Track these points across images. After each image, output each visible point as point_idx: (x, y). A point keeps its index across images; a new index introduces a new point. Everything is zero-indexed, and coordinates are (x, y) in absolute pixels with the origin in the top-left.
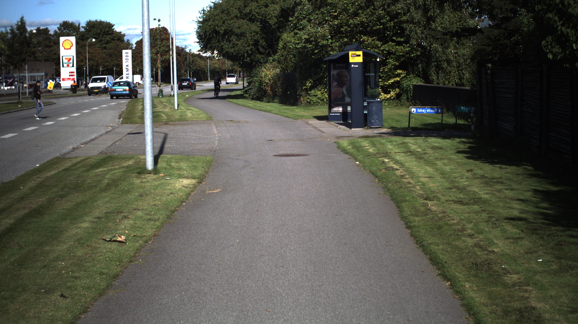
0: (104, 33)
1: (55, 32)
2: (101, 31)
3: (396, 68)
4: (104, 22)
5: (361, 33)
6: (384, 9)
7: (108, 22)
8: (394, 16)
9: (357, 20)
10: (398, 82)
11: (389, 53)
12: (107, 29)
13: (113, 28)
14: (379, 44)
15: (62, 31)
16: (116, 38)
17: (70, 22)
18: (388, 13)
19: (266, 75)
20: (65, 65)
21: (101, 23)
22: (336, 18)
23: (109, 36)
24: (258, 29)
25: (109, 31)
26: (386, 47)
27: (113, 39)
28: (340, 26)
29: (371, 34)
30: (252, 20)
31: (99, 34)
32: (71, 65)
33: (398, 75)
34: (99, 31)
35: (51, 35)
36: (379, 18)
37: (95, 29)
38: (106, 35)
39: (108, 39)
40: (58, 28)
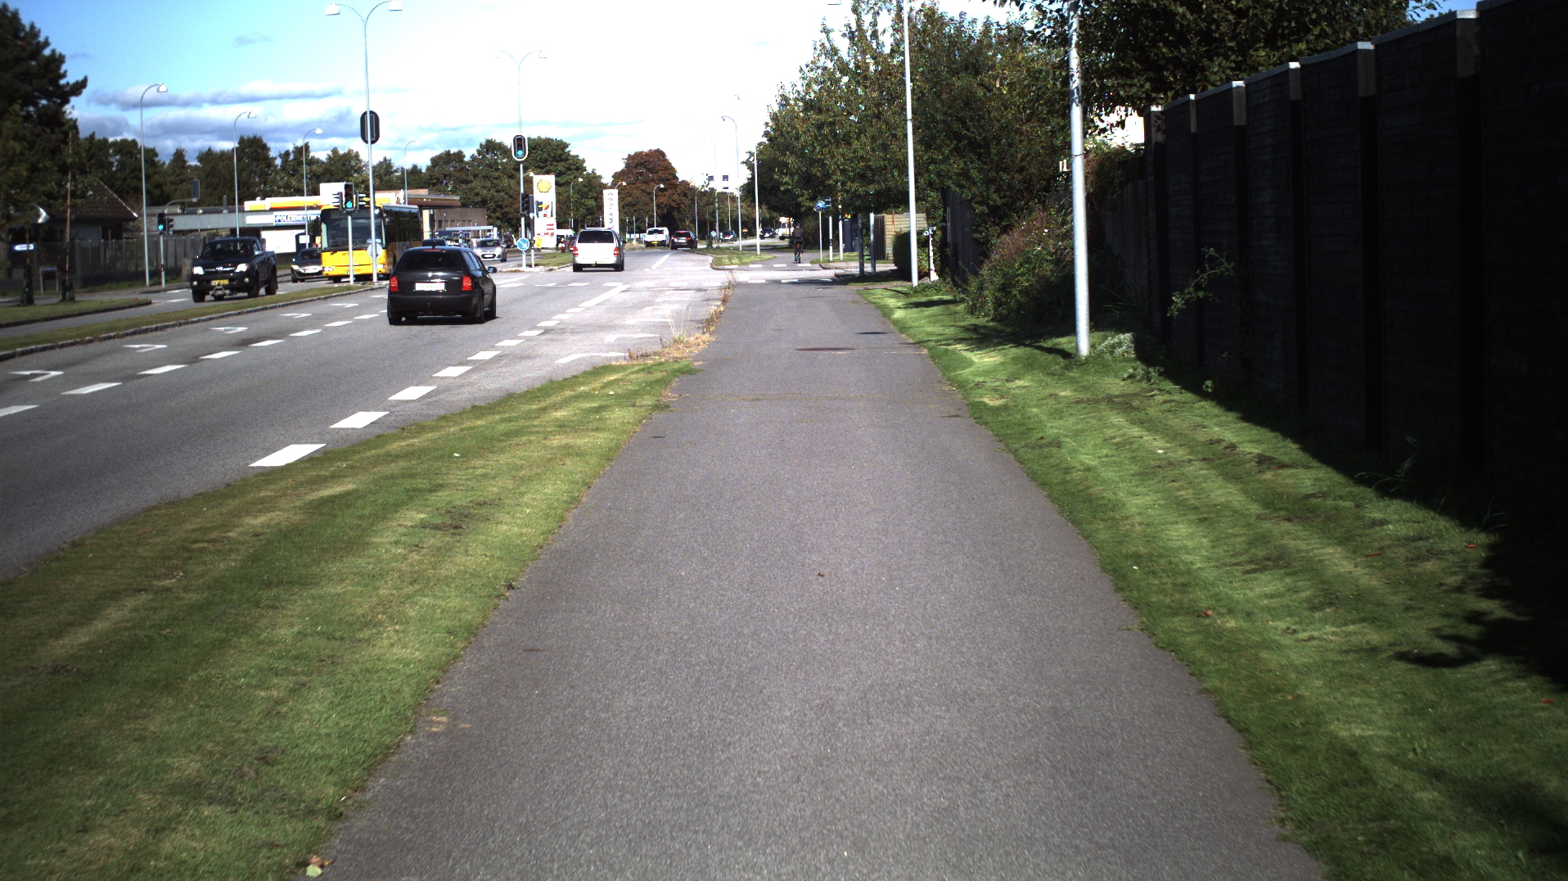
0: (554, 159)
1: (473, 157)
2: (549, 155)
4: (552, 140)
7: (559, 139)
12: (559, 152)
13: (567, 150)
15: (484, 157)
16: (574, 167)
17: (498, 141)
20: (541, 213)
21: (548, 141)
23: (563, 163)
25: (560, 155)
27: (569, 169)
31: (546, 161)
32: (549, 215)
34: (545, 155)
35: (467, 163)
37: (539, 152)
38: (557, 161)
39: (563, 169)
40: (478, 151)
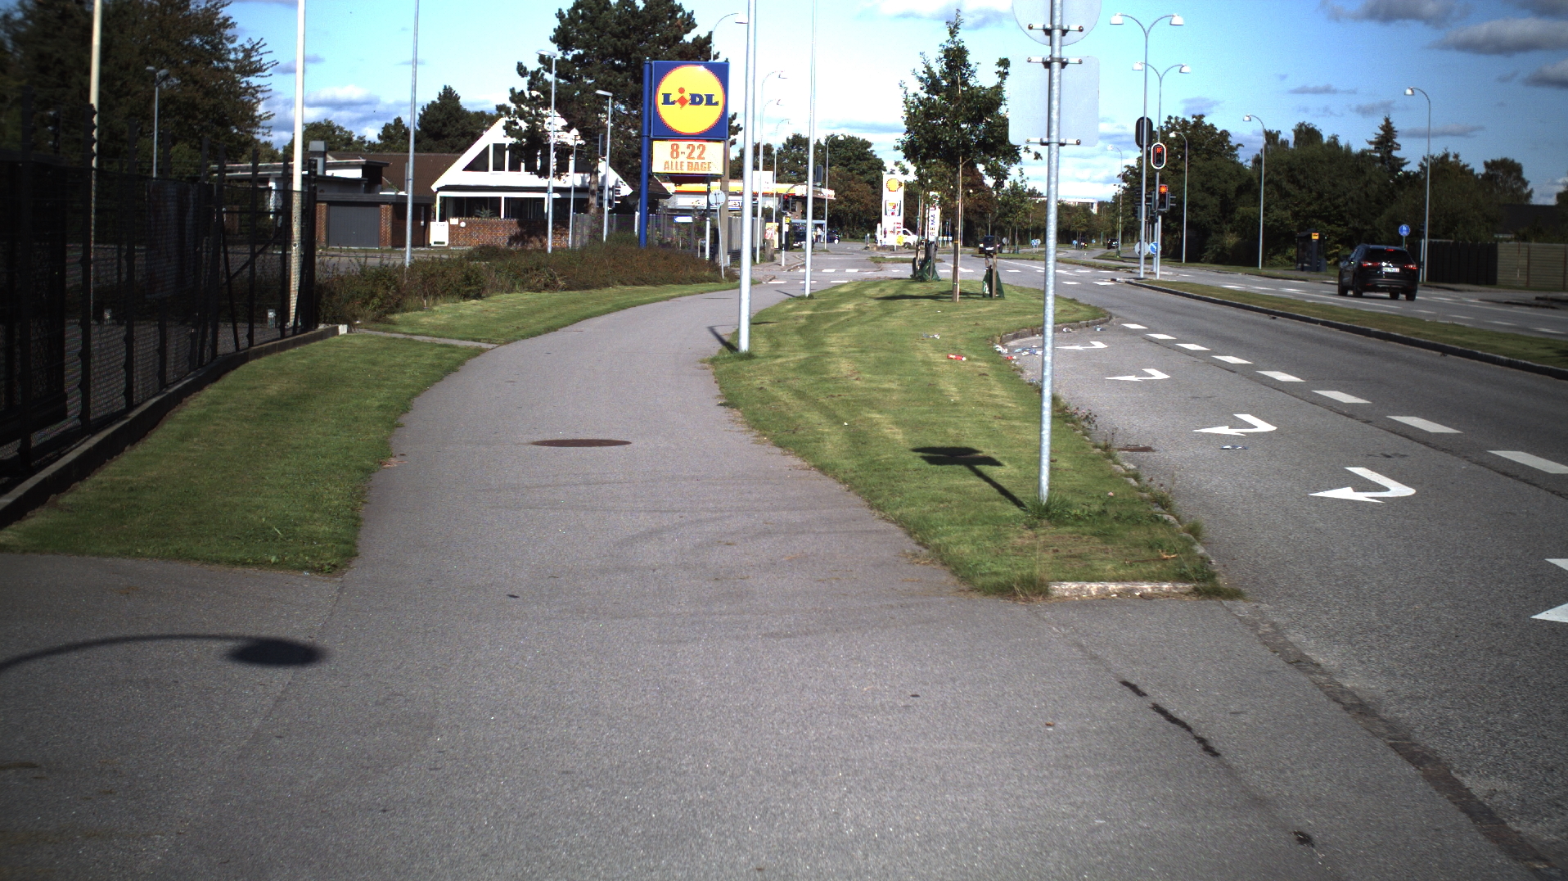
0: (856, 157)
3: (1336, 242)
5: (1313, 217)
6: (1330, 202)
8: (1336, 207)
9: (1311, 208)
10: (1336, 253)
11: (1332, 232)
14: (1325, 225)
18: (1333, 205)
19: (1229, 243)
20: (889, 213)
22: (1296, 205)
24: (1218, 203)
26: (1330, 228)
28: (1299, 212)
29: (1319, 217)
30: (1213, 194)
32: (897, 213)
33: (1337, 248)
36: (1326, 208)
38: (859, 160)
